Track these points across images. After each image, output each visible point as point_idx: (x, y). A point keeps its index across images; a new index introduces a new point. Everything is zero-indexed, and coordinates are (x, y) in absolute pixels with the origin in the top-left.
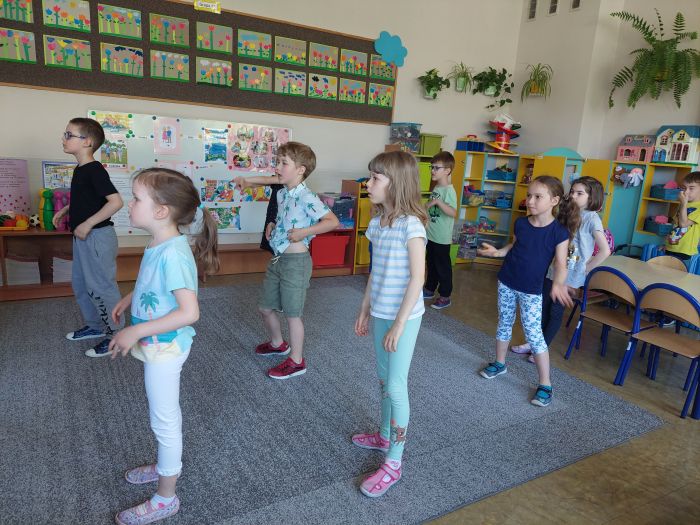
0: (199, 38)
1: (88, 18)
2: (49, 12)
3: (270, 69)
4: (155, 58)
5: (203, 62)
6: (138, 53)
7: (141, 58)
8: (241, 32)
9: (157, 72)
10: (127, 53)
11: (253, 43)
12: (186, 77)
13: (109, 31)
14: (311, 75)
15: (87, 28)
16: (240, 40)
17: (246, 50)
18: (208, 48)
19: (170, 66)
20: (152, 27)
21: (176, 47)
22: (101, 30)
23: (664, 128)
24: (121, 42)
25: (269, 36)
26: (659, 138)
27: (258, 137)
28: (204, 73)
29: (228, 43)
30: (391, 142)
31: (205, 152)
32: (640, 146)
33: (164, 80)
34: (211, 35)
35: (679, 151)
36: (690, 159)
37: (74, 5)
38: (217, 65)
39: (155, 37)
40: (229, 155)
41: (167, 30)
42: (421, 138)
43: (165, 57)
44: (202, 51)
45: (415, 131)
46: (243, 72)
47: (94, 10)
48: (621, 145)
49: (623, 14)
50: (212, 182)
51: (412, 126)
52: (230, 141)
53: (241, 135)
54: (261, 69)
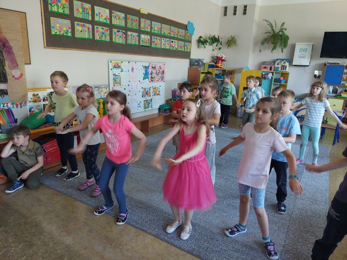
0: (142, 25)
1: (109, 17)
2: (97, 15)
3: (160, 38)
4: (129, 35)
5: (143, 36)
6: (124, 33)
7: (124, 35)
8: (153, 22)
9: (129, 42)
10: (120, 34)
11: (156, 26)
12: (137, 43)
13: (115, 24)
14: (171, 40)
15: (108, 22)
16: (153, 26)
17: (155, 30)
18: (144, 30)
19: (133, 38)
20: (128, 21)
22: (113, 23)
23: (278, 60)
24: (119, 28)
25: (160, 24)
26: (276, 63)
27: (157, 68)
28: (142, 41)
29: (149, 27)
30: (190, 67)
31: (143, 76)
32: (270, 65)
33: (131, 45)
34: (145, 24)
35: (284, 67)
36: (287, 70)
37: (104, 11)
38: (146, 37)
39: (129, 25)
40: (150, 76)
41: (132, 22)
42: (204, 64)
43: (131, 35)
44: (142, 31)
45: (202, 62)
46: (153, 40)
47: (111, 13)
48: (262, 66)
49: (266, 21)
50: (145, 89)
51: (199, 60)
52: (150, 70)
53: (153, 67)
54: (158, 38)
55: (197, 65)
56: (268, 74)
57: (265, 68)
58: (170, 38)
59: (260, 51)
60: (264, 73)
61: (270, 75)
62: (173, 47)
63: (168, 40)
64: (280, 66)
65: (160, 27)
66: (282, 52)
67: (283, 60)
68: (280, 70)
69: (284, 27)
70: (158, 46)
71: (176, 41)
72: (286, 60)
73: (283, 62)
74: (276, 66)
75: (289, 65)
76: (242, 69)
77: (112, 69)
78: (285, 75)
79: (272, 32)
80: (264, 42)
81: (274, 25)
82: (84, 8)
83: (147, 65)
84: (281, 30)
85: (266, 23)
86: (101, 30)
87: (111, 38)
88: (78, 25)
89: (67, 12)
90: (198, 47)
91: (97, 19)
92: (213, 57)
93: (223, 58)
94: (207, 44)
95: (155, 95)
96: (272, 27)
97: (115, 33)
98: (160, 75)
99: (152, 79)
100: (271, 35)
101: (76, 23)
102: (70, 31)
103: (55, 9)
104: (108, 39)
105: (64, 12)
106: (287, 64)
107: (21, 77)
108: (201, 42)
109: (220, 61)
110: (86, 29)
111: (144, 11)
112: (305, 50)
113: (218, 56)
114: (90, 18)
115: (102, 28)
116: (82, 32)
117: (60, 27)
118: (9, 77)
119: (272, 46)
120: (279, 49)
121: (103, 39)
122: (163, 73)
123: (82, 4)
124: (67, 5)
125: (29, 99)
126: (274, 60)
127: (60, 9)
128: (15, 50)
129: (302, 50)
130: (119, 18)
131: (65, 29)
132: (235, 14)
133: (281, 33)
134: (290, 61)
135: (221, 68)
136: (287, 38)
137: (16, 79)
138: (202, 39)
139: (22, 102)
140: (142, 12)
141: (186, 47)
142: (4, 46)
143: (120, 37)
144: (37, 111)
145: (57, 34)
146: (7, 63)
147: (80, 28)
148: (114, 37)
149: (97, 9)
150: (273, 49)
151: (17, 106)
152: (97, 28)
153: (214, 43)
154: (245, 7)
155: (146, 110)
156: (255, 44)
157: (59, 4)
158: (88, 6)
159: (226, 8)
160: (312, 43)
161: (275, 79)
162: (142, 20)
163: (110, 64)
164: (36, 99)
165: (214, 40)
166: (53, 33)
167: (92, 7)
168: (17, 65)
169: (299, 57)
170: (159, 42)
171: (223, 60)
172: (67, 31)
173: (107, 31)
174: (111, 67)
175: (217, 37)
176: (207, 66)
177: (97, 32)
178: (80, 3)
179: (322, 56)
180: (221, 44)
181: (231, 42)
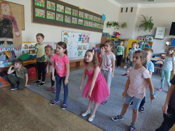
0: (79, 15)
1: (63, 10)
2: (58, 8)
4: (73, 19)
5: (79, 20)
7: (70, 19)
8: (85, 13)
9: (73, 22)
10: (69, 18)
11: (87, 15)
12: (77, 23)
15: (63, 12)
16: (85, 15)
17: (86, 17)
19: (74, 21)
20: (73, 12)
21: (76, 16)
22: (65, 13)
23: (147, 35)
24: (68, 15)
25: (89, 14)
26: (146, 37)
27: (86, 36)
28: (79, 22)
29: (83, 16)
30: (102, 36)
31: (78, 39)
32: (143, 38)
33: (73, 24)
34: (81, 14)
35: (150, 39)
36: (152, 41)
37: (61, 7)
38: (81, 20)
39: (73, 14)
40: (82, 40)
41: (75, 13)
42: (109, 36)
43: (74, 19)
44: (79, 17)
45: (109, 35)
46: (84, 22)
47: (64, 8)
48: (139, 38)
49: (142, 15)
50: (79, 46)
51: (107, 33)
52: (82, 37)
53: (83, 36)
54: (87, 21)
55: (106, 36)
56: (142, 42)
57: (141, 39)
58: (93, 22)
59: (139, 31)
60: (140, 42)
61: (143, 43)
62: (94, 26)
63: (92, 22)
64: (148, 39)
65: (88, 16)
66: (150, 32)
67: (150, 36)
68: (148, 40)
69: (151, 19)
70: (87, 25)
71: (96, 23)
72: (152, 36)
73: (150, 37)
74: (146, 38)
75: (153, 38)
76: (129, 39)
77: (63, 35)
78: (151, 43)
79: (145, 21)
80: (141, 26)
81: (146, 18)
82: (52, 5)
83: (81, 34)
84: (150, 21)
85: (142, 17)
86: (59, 16)
87: (64, 20)
88: (48, 13)
89: (43, 6)
90: (107, 27)
91: (57, 10)
92: (114, 33)
93: (119, 33)
94: (112, 25)
95: (84, 49)
96: (145, 19)
97: (66, 18)
98: (87, 40)
99: (83, 42)
100: (144, 23)
101: (47, 11)
102: (44, 15)
103: (38, 4)
104: (62, 20)
105: (42, 6)
106: (152, 38)
107: (19, 36)
108: (109, 24)
109: (118, 35)
110: (52, 15)
111: (81, 8)
112: (162, 31)
113: (117, 32)
114: (54, 10)
115: (60, 15)
116: (50, 16)
117: (40, 13)
118: (14, 36)
119: (145, 28)
120: (148, 30)
121: (60, 20)
122: (89, 38)
123: (51, 3)
124: (44, 2)
125: (23, 47)
126: (145, 35)
127: (40, 4)
128: (18, 23)
129: (160, 31)
130: (68, 10)
131: (42, 14)
132: (127, 11)
133: (149, 22)
134: (154, 36)
135: (118, 38)
136: (153, 24)
137: (17, 37)
138: (109, 23)
139: (19, 48)
140: (80, 8)
141: (101, 27)
142: (13, 20)
143: (68, 20)
144: (26, 53)
145: (38, 16)
146: (13, 29)
147: (49, 14)
148: (65, 20)
149: (58, 6)
150: (145, 30)
151: (17, 49)
152: (58, 15)
153: (115, 25)
154: (132, 8)
155: (79, 56)
156: (136, 27)
157: (40, 2)
158: (54, 4)
159: (122, 8)
160: (165, 28)
161: (145, 45)
162: (80, 12)
163: (63, 32)
164: (26, 47)
165: (115, 24)
166: (36, 16)
167: (55, 4)
168: (18, 30)
169: (158, 34)
170: (87, 23)
171: (119, 34)
172: (43, 15)
173: (62, 16)
174: (63, 34)
175: (117, 23)
176: (111, 37)
177: (57, 16)
178: (50, 2)
179: (170, 34)
180: (119, 26)
181: (124, 25)
